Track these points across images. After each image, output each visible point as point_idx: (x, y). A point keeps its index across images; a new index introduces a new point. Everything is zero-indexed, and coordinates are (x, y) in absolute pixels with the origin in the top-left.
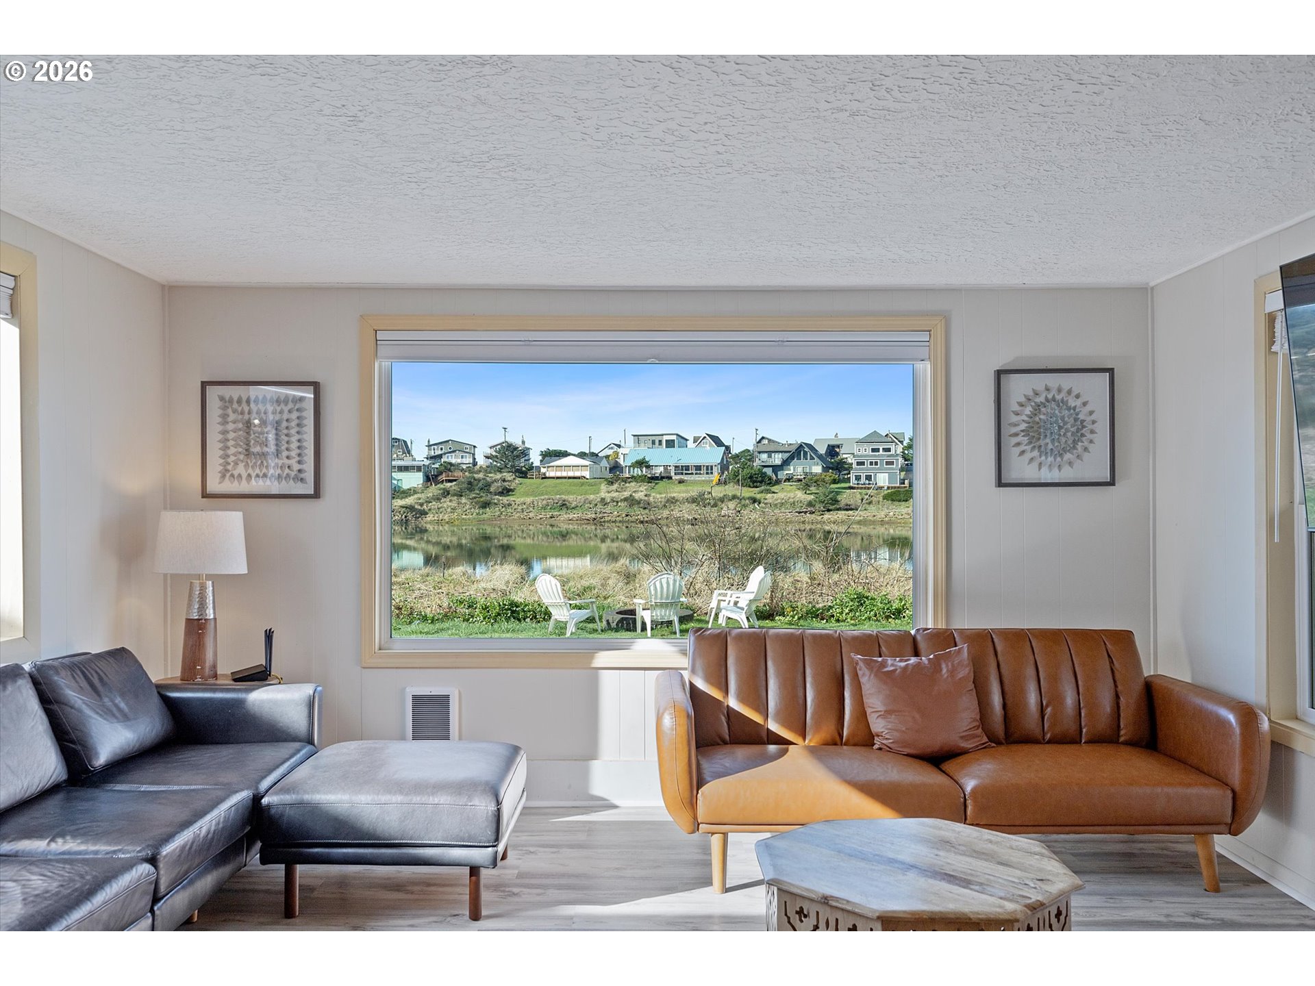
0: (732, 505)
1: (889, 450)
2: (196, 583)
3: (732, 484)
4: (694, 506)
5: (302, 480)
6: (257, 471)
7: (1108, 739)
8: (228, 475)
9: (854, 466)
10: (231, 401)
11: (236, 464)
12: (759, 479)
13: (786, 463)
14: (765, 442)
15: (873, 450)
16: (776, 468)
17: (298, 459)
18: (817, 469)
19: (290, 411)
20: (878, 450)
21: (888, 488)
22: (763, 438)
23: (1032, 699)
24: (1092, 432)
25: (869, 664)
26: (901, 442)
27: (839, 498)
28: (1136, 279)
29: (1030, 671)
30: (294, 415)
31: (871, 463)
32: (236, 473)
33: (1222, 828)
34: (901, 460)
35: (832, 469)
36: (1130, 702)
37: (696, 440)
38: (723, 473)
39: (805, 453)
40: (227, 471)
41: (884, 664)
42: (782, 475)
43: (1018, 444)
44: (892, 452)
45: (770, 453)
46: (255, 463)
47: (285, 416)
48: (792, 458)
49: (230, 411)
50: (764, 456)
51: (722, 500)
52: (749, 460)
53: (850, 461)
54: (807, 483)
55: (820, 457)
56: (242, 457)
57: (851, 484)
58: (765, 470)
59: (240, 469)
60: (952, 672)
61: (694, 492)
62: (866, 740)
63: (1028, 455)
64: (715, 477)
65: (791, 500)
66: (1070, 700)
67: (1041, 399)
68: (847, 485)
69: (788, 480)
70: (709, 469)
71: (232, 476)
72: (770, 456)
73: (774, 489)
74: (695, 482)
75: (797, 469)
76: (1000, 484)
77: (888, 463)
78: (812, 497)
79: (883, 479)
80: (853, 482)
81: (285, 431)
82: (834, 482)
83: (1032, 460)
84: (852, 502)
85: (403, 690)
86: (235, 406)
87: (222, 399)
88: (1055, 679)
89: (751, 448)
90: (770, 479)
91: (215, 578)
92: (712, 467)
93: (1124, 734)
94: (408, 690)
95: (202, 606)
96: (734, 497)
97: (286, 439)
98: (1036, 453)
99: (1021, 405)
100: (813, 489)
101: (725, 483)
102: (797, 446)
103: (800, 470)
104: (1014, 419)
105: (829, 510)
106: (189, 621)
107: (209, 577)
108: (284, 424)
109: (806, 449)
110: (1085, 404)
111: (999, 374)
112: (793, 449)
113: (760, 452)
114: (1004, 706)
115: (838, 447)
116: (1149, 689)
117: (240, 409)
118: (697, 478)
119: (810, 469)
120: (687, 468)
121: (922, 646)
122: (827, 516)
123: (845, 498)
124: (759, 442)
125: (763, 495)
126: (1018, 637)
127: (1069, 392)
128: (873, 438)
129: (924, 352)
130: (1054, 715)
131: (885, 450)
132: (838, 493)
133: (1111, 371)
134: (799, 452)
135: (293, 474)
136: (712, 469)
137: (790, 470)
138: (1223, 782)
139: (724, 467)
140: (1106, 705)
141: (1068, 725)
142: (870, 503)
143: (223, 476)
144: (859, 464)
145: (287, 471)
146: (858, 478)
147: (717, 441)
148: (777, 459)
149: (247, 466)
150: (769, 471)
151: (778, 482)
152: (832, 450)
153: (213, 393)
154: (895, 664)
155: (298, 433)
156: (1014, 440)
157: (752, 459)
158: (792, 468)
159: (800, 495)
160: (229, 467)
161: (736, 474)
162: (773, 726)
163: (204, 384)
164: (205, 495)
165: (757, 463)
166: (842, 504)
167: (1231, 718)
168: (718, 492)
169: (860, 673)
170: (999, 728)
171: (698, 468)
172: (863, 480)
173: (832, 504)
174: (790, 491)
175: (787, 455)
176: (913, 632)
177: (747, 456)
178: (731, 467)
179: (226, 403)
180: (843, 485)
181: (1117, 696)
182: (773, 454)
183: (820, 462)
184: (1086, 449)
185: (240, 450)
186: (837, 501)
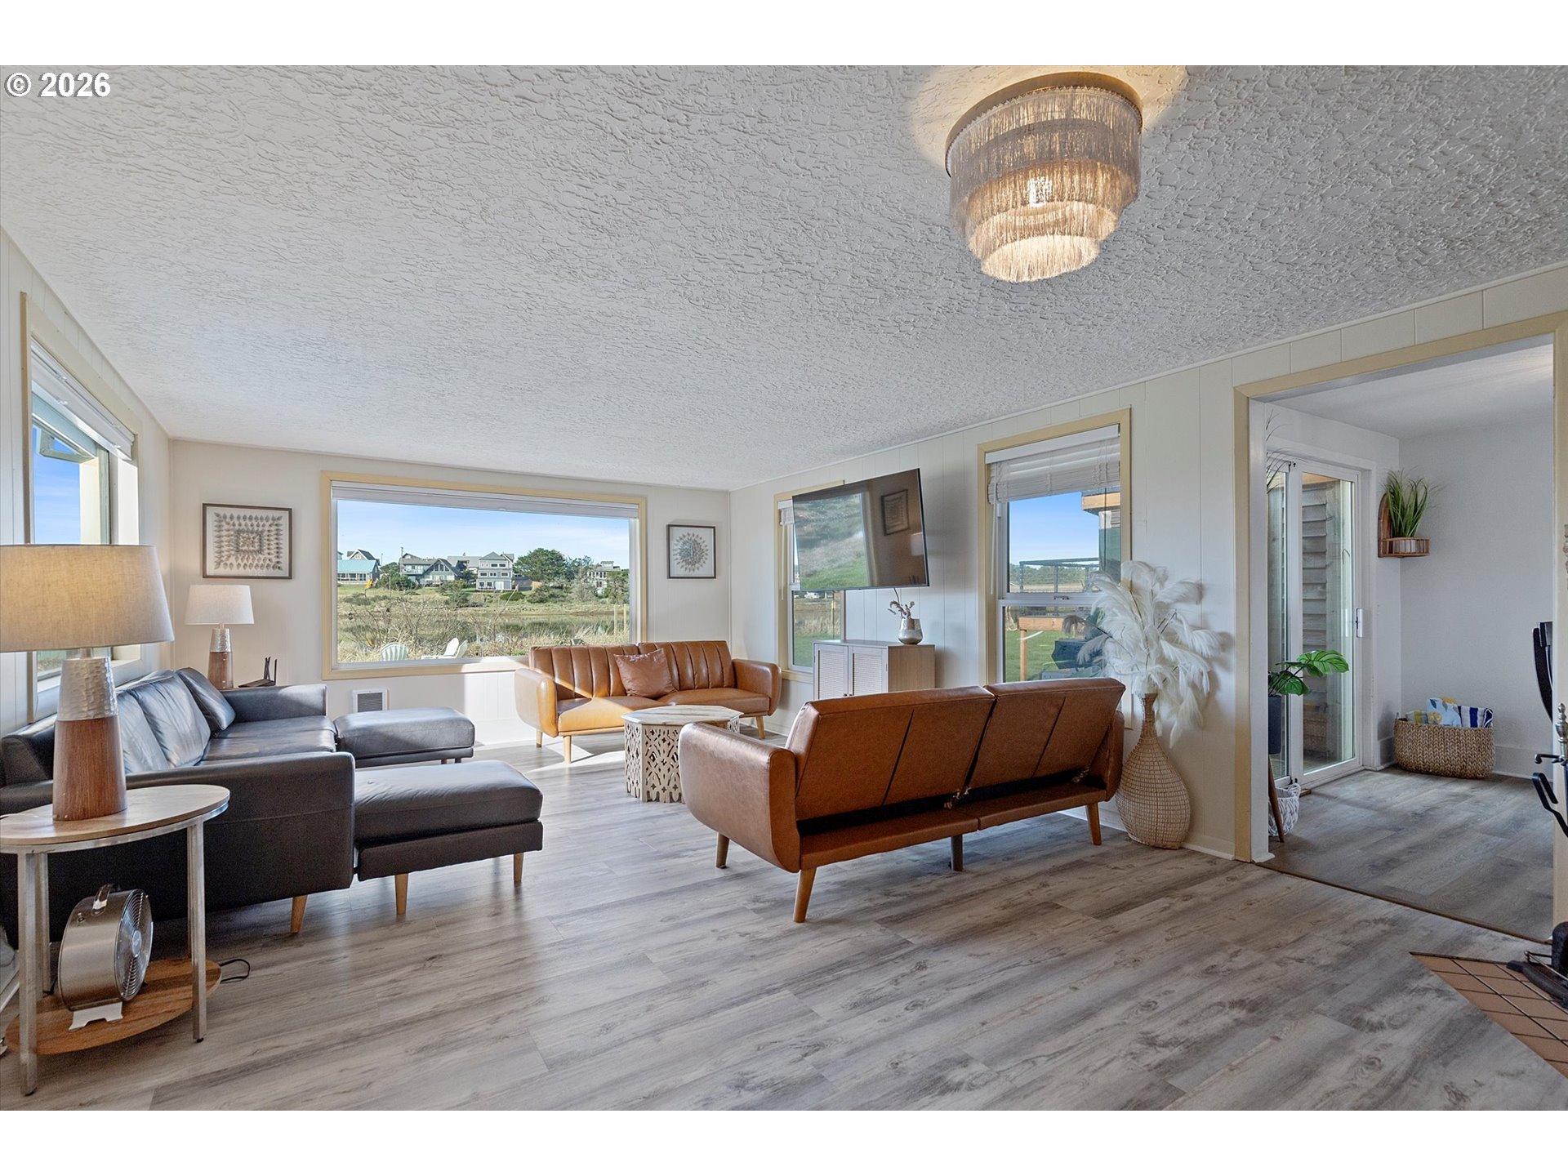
0: (383, 603)
1: (504, 565)
2: (218, 631)
3: (382, 588)
4: (349, 604)
5: (279, 568)
6: (245, 561)
7: (720, 686)
8: (222, 564)
9: (479, 576)
10: (225, 517)
11: (229, 557)
12: (406, 584)
13: (426, 573)
14: (409, 557)
15: (493, 565)
16: (418, 576)
17: (276, 555)
18: (451, 578)
19: (270, 525)
20: (496, 565)
21: (504, 591)
22: (407, 554)
23: (690, 671)
24: (707, 554)
25: (623, 658)
26: (512, 561)
27: (468, 598)
28: (725, 488)
29: (689, 659)
30: (273, 528)
31: (491, 574)
32: (228, 563)
33: (766, 713)
34: (512, 573)
35: (462, 578)
36: (727, 670)
37: (349, 554)
38: (374, 580)
39: (442, 566)
40: (222, 561)
41: (629, 658)
42: (424, 581)
43: (677, 559)
44: (506, 567)
45: (413, 566)
46: (244, 557)
47: (267, 528)
48: (431, 569)
49: (224, 523)
50: (409, 568)
51: (374, 600)
52: (396, 570)
53: (475, 572)
54: (443, 587)
55: (453, 569)
56: (233, 552)
57: (477, 589)
58: (409, 578)
59: (232, 560)
60: (658, 660)
61: (350, 594)
62: (624, 693)
63: (681, 564)
64: (368, 582)
65: (431, 600)
66: (704, 671)
67: (686, 539)
68: (474, 589)
69: (428, 585)
70: (363, 577)
71: (226, 564)
72: (414, 568)
73: (418, 591)
74: (350, 587)
75: (435, 577)
76: (670, 577)
77: (503, 574)
78: (448, 597)
79: (500, 585)
80: (478, 587)
81: (267, 538)
82: (464, 587)
83: (682, 566)
84: (477, 601)
85: (351, 692)
86: (228, 520)
87: (218, 515)
88: (698, 663)
89: (397, 562)
90: (414, 584)
91: (233, 627)
92: (365, 575)
93: (726, 683)
94: (354, 691)
95: (223, 644)
96: (385, 598)
97: (267, 542)
98: (684, 563)
99: (678, 541)
100: (448, 592)
101: (376, 587)
102: (435, 561)
103: (437, 578)
104: (675, 547)
105: (461, 607)
106: (213, 654)
107: (227, 626)
108: (266, 533)
109: (443, 563)
110: (704, 542)
111: (669, 526)
112: (432, 563)
113: (405, 565)
114: (679, 675)
115: (466, 562)
116: (734, 664)
117: (232, 522)
118: (353, 583)
119: (446, 577)
120: (344, 575)
121: (641, 651)
122: (459, 611)
123: (472, 598)
124: (404, 557)
125: (409, 596)
126: (681, 645)
127: (698, 536)
128: (491, 557)
129: (636, 514)
130: (698, 677)
131: (501, 565)
132: (467, 595)
133: (714, 528)
134: (436, 565)
135: (272, 564)
136: (365, 576)
137: (430, 578)
138: (766, 696)
139: (375, 575)
140: (719, 673)
141: (703, 681)
142: (491, 602)
143: (219, 564)
144: (482, 574)
145: (268, 562)
146: (482, 584)
147: (369, 556)
148: (420, 570)
149: (237, 558)
150: (413, 579)
151: (420, 587)
152: (461, 565)
153: (211, 513)
154: (633, 658)
155: (277, 539)
156: (675, 557)
157: (398, 569)
158: (431, 577)
159: (438, 596)
160: (223, 559)
161: (385, 581)
162: (578, 691)
163: (205, 505)
164: (205, 576)
165: (402, 573)
166: (470, 603)
167: (768, 670)
168: (370, 594)
169: (618, 663)
170: (677, 685)
171: (353, 575)
172: (485, 586)
173: (464, 602)
174: (429, 594)
175: (427, 567)
176: (637, 645)
177: (393, 568)
178: (381, 576)
179: (220, 519)
180: (470, 589)
181: (722, 668)
182: (416, 567)
183: (453, 573)
184: (704, 562)
185: (232, 548)
186: (467, 601)
